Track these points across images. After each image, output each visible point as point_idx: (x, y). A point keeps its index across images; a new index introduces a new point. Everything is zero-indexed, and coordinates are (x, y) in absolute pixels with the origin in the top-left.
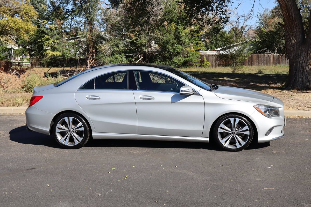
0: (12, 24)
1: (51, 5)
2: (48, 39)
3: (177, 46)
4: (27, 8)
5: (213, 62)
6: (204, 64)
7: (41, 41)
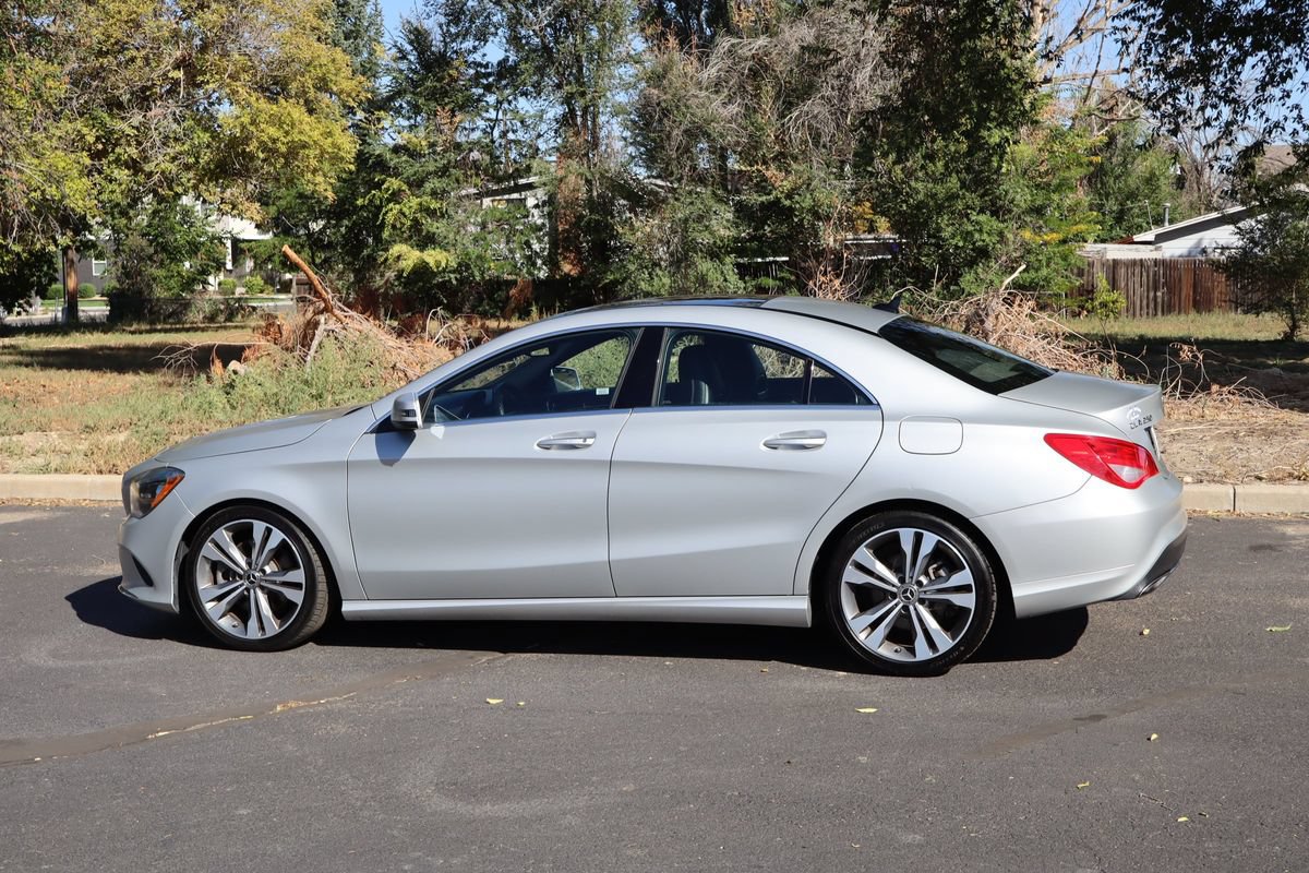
0: (273, 131)
1: (411, 43)
2: (395, 197)
3: (982, 218)
4: (324, 60)
5: (1138, 293)
6: (1096, 303)
7: (366, 202)
